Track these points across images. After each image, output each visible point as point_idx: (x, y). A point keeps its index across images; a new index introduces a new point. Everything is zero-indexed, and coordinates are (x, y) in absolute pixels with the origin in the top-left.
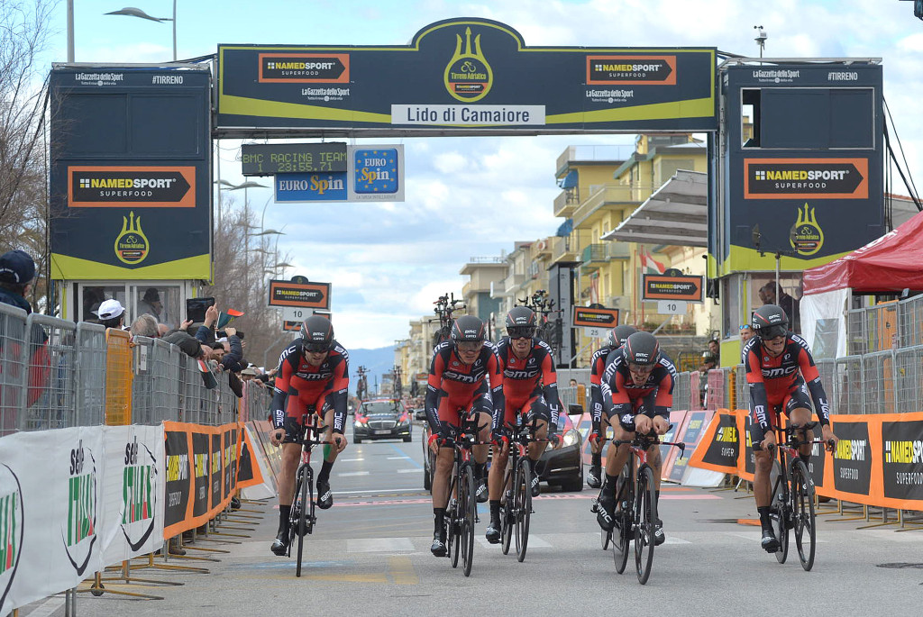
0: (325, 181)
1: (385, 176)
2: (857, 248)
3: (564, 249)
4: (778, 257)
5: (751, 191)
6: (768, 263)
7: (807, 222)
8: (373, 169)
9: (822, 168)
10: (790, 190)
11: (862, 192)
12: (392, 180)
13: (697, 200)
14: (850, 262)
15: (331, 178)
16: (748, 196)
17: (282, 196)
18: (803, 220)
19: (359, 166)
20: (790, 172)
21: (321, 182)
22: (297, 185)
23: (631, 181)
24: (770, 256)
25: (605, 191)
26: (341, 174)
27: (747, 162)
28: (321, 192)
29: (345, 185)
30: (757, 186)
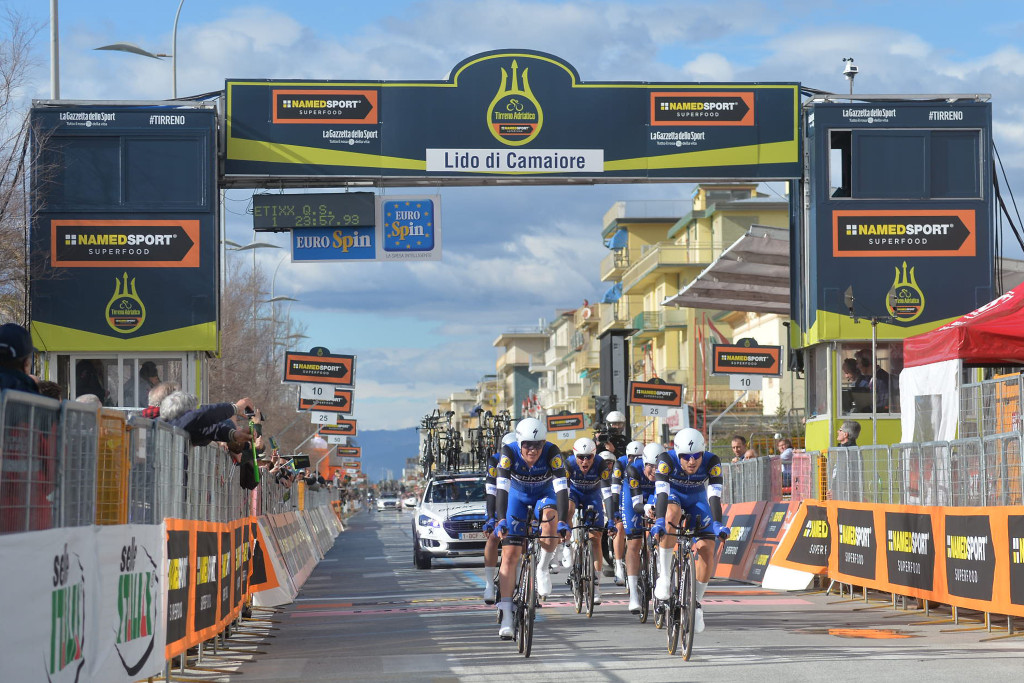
0: (349, 237)
1: (419, 231)
2: (967, 312)
3: (612, 318)
4: (875, 324)
5: (841, 248)
6: (864, 330)
7: (905, 283)
8: (406, 222)
9: (922, 221)
10: (886, 247)
11: (968, 248)
12: (427, 235)
13: (775, 259)
14: (961, 328)
15: (356, 233)
16: (837, 253)
17: (299, 255)
18: (901, 281)
19: (389, 220)
20: (885, 226)
21: (345, 238)
22: (317, 242)
23: (688, 240)
24: (865, 323)
25: (659, 252)
26: (368, 228)
27: (836, 214)
28: (345, 250)
29: (373, 242)
30: (847, 242)
